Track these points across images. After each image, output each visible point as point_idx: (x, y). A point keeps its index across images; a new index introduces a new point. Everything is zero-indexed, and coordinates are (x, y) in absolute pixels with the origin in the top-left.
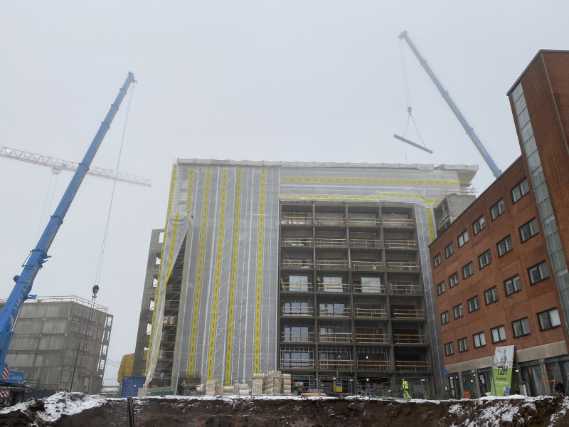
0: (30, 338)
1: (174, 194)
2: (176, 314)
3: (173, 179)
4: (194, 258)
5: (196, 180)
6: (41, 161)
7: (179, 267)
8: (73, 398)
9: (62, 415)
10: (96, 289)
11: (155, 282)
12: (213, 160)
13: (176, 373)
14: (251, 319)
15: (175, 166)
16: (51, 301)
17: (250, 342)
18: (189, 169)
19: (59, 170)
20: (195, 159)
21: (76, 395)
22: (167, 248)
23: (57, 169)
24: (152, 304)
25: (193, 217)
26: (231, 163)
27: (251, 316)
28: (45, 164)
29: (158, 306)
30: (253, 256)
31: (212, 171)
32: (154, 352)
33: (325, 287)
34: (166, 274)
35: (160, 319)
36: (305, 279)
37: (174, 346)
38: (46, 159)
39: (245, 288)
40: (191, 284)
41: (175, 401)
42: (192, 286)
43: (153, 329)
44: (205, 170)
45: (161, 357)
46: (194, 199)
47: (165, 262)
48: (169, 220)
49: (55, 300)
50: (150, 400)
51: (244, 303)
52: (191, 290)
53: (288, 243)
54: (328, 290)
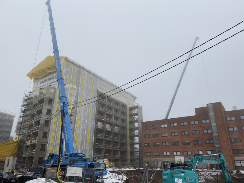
5: (72, 70)
12: (79, 64)
14: (86, 137)
17: (86, 146)
18: (69, 64)
20: (73, 61)
26: (85, 69)
27: (86, 135)
30: (89, 111)
31: (77, 69)
33: (107, 128)
36: (102, 123)
39: (85, 124)
44: (75, 67)
46: (71, 79)
51: (85, 130)
53: (100, 109)
54: (107, 129)
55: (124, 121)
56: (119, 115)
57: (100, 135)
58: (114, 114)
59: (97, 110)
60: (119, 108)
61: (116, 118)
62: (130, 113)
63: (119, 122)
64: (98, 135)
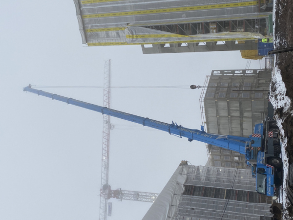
0: (231, 123)
1: (112, 42)
2: (207, 24)
3: (100, 44)
4: (161, 17)
5: (97, 26)
6: (107, 137)
7: (170, 28)
8: (274, 90)
9: (286, 95)
10: (193, 87)
11: (183, 45)
12: (77, 14)
13: (255, 15)
15: (89, 45)
16: (204, 114)
18: (89, 33)
19: (111, 125)
20: (80, 30)
21: (272, 88)
22: (155, 40)
23: (110, 126)
24: (201, 44)
25: (128, 24)
28: (109, 134)
29: (202, 39)
31: (86, 14)
32: (239, 36)
34: (177, 38)
35: (213, 36)
37: (233, 21)
38: (105, 134)
40: (183, 16)
41: (277, 13)
42: (184, 15)
43: (220, 40)
44: (87, 20)
45: (242, 30)
46: (113, 25)
47: (167, 40)
48: (133, 42)
49: (204, 111)
50: (276, 33)
52: (188, 15)
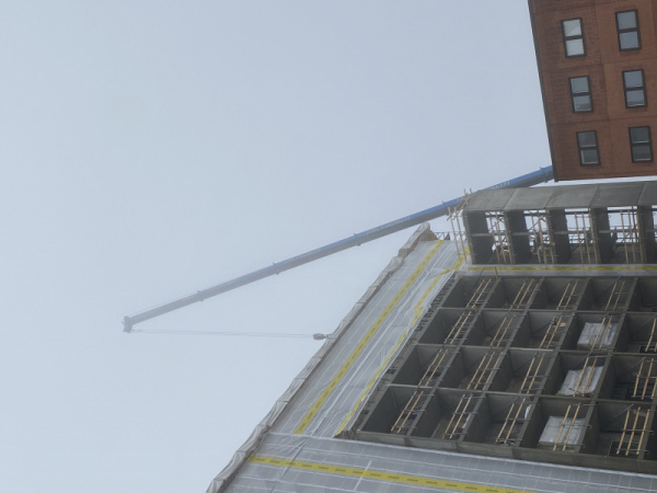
53: (460, 430)
54: (593, 388)
55: (548, 295)
56: (509, 320)
57: (628, 433)
58: (503, 345)
59: (465, 445)
60: (470, 319)
61: (531, 334)
62: (508, 263)
63: (557, 320)
64: (625, 445)
